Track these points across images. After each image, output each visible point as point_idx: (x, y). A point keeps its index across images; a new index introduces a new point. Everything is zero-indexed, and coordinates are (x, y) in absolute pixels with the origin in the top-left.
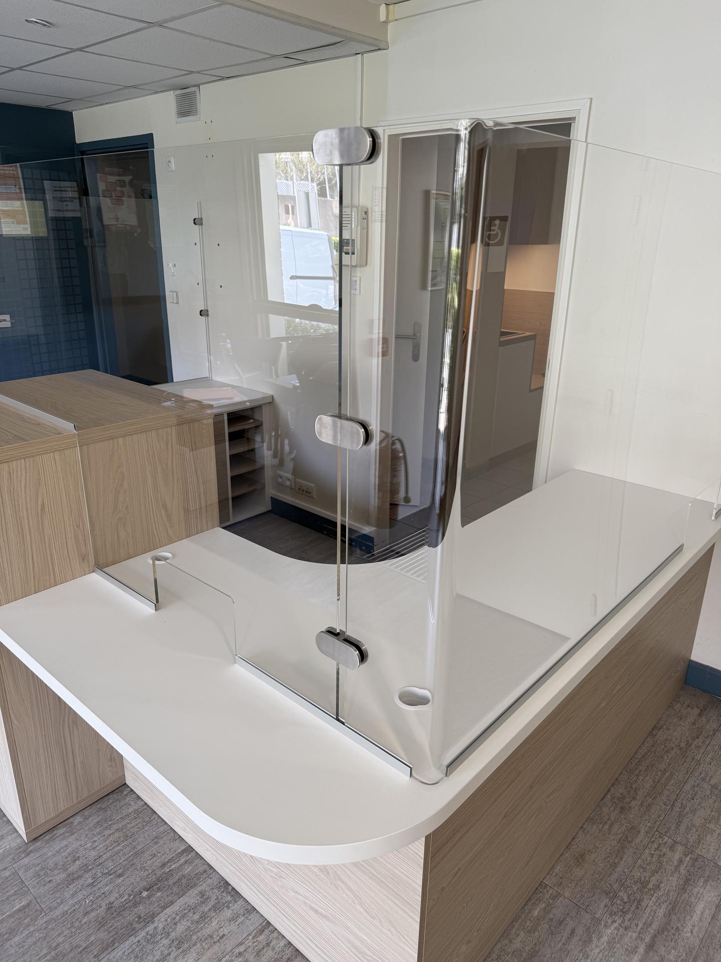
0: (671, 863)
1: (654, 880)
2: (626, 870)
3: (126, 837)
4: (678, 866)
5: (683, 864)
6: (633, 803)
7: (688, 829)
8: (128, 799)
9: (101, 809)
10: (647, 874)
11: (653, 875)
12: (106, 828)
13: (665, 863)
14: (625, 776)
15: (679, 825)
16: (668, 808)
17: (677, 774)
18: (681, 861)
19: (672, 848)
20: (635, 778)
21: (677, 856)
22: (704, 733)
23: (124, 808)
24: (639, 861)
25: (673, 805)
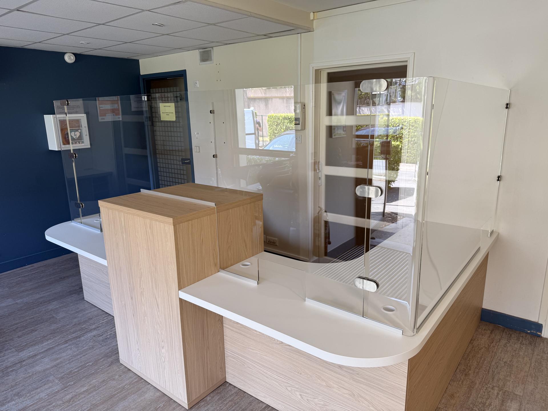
0: (494, 395)
1: (488, 402)
2: (474, 399)
3: (235, 404)
4: (497, 396)
5: (499, 395)
6: (470, 372)
7: (498, 381)
8: (230, 388)
9: (218, 393)
10: (484, 400)
11: (487, 400)
12: (224, 401)
13: (491, 395)
14: (463, 361)
15: (494, 379)
16: (487, 373)
17: (487, 358)
18: (498, 394)
19: (493, 388)
20: (468, 361)
21: (496, 392)
22: (495, 341)
23: (229, 392)
24: (479, 395)
25: (488, 371)
